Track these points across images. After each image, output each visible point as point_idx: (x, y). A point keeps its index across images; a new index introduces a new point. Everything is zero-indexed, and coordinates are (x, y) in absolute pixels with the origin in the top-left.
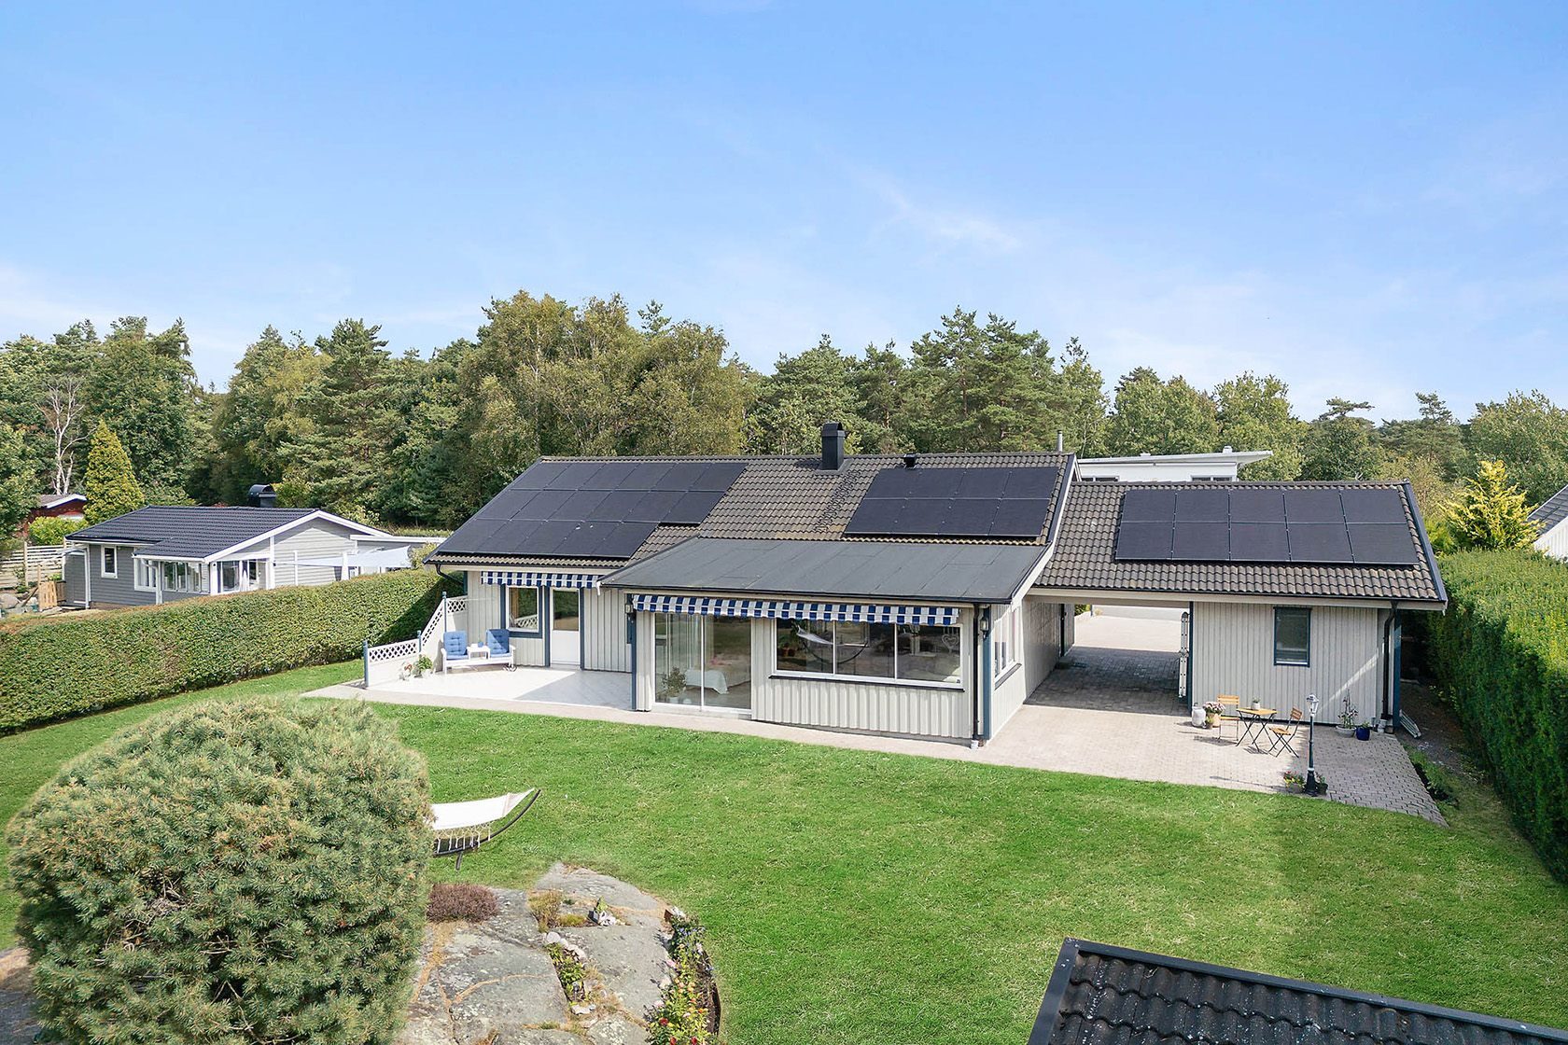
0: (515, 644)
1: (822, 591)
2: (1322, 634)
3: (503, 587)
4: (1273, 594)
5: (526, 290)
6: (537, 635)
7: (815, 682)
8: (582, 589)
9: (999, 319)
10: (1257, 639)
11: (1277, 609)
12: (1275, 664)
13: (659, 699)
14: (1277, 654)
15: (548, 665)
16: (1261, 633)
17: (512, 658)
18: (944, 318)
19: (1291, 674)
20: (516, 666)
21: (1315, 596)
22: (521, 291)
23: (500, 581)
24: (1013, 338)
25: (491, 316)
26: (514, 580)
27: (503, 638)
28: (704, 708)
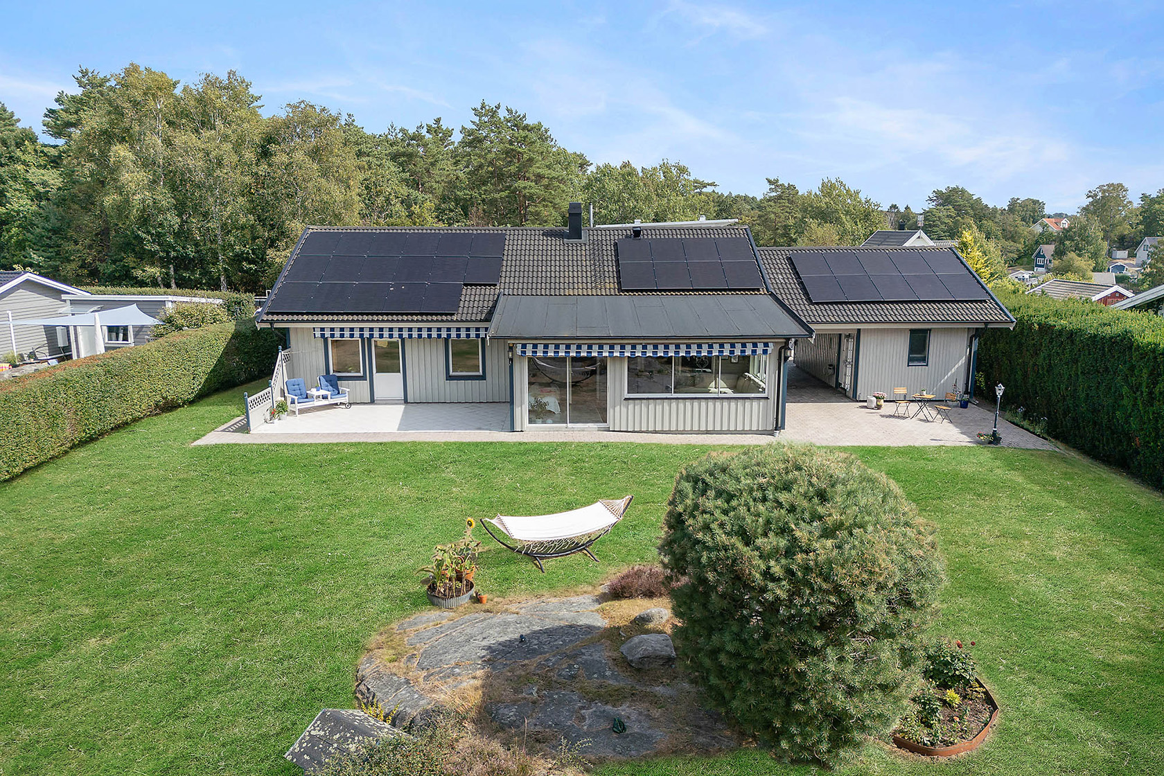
0: (344, 386)
1: (670, 335)
2: (935, 346)
3: (326, 340)
4: (909, 322)
5: (136, 62)
6: (363, 378)
7: (660, 401)
8: (403, 340)
9: (514, 112)
10: (898, 350)
11: (912, 331)
12: (908, 366)
13: (531, 422)
14: (910, 360)
15: (372, 401)
16: (901, 346)
17: (347, 398)
18: (475, 109)
19: (918, 370)
20: (351, 404)
21: (934, 322)
22: (132, 65)
23: (323, 335)
24: (526, 128)
25: (81, 84)
26: (337, 334)
27: (333, 382)
28: (570, 425)
